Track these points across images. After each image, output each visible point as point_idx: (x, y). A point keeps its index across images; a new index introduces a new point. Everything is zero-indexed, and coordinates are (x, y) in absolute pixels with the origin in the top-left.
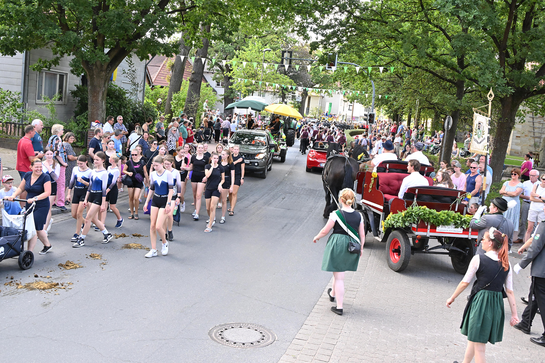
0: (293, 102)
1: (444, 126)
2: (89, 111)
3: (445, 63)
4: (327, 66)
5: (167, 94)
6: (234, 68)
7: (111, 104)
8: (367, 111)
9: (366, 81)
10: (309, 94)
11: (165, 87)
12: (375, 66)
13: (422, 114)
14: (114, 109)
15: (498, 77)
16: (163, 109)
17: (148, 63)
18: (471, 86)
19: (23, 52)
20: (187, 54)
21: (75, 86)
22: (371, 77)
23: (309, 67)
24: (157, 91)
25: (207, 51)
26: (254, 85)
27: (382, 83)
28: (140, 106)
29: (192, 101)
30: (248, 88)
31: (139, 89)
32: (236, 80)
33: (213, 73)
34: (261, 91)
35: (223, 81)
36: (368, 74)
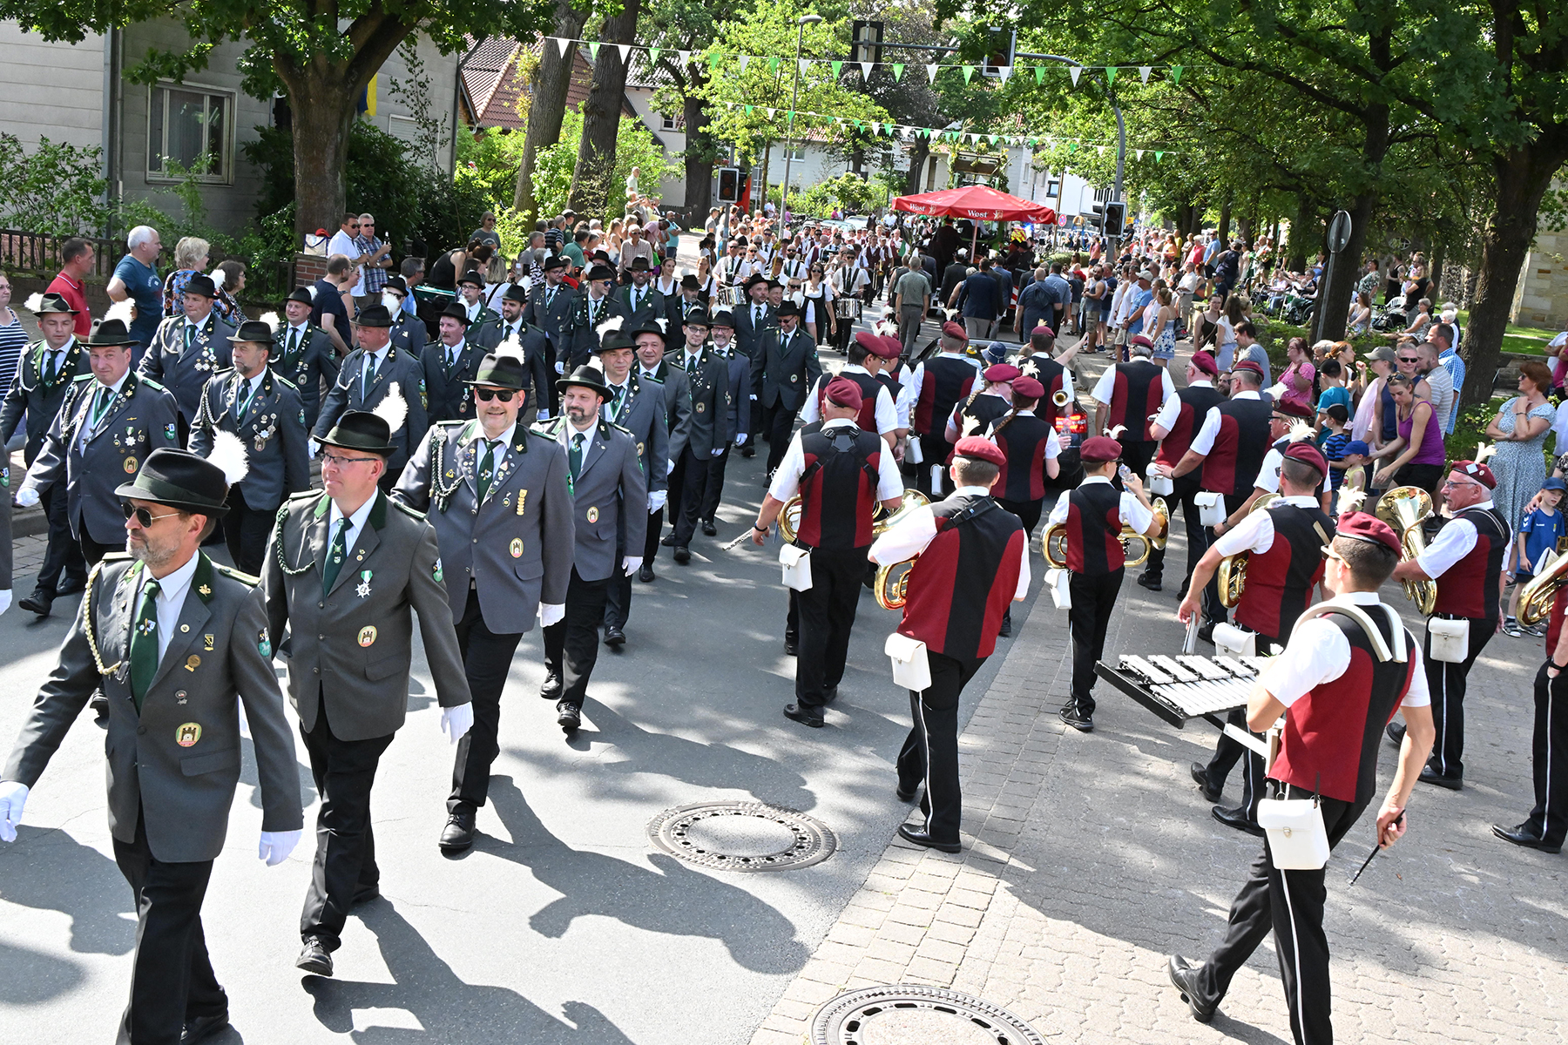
0: (885, 173)
1: (1325, 239)
2: (299, 203)
3: (1333, 50)
4: (985, 67)
5: (521, 153)
6: (715, 74)
7: (361, 182)
8: (1100, 198)
9: (1099, 111)
10: (932, 151)
11: (514, 131)
12: (1127, 64)
13: (1263, 206)
14: (368, 196)
15: (1490, 92)
16: (509, 196)
17: (465, 61)
18: (1409, 121)
19: (105, 31)
20: (576, 33)
21: (257, 128)
22: (1114, 95)
23: (932, 70)
24: (491, 143)
25: (635, 23)
26: (772, 123)
27: (1147, 114)
28: (444, 187)
29: (593, 172)
30: (755, 132)
31: (439, 137)
32: (720, 110)
33: (652, 89)
34: (792, 140)
35: (681, 114)
36: (1105, 87)
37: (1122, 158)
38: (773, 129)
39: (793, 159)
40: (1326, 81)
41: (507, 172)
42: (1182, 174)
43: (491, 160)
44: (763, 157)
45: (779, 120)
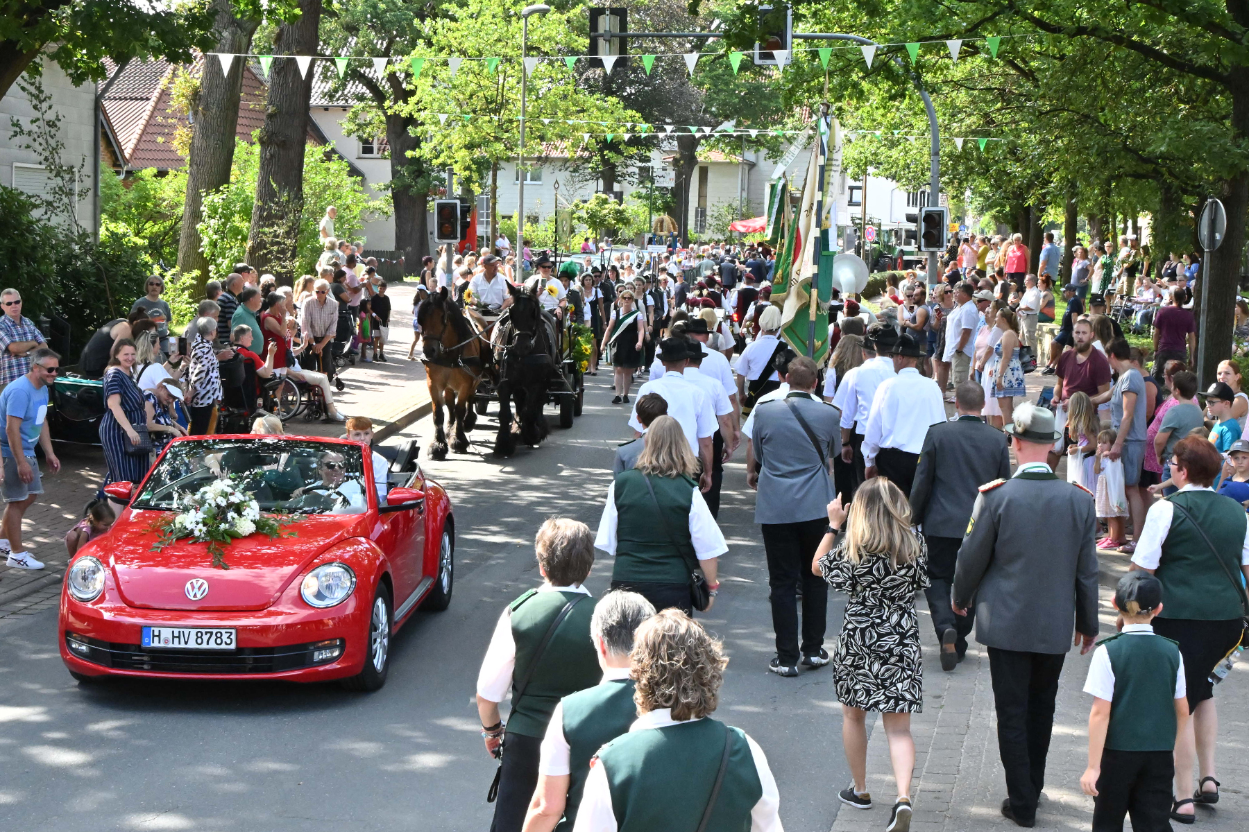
0: (644, 191)
1: (1195, 235)
4: (757, 52)
5: (183, 198)
6: (422, 86)
8: (915, 205)
9: (903, 96)
10: (700, 159)
11: (171, 172)
12: (932, 37)
13: (1116, 199)
16: (172, 254)
17: (105, 90)
20: (243, 45)
22: (919, 77)
23: (691, 60)
24: (145, 189)
25: (316, 29)
26: (497, 139)
27: (962, 97)
28: (87, 249)
29: (276, 216)
30: (477, 153)
31: (77, 187)
32: (431, 129)
33: (344, 109)
34: (524, 159)
35: (383, 136)
36: (906, 67)
37: (936, 153)
38: (500, 147)
39: (528, 181)
40: (1177, 43)
41: (167, 224)
42: (1014, 168)
43: (146, 210)
44: (490, 182)
45: (506, 135)
